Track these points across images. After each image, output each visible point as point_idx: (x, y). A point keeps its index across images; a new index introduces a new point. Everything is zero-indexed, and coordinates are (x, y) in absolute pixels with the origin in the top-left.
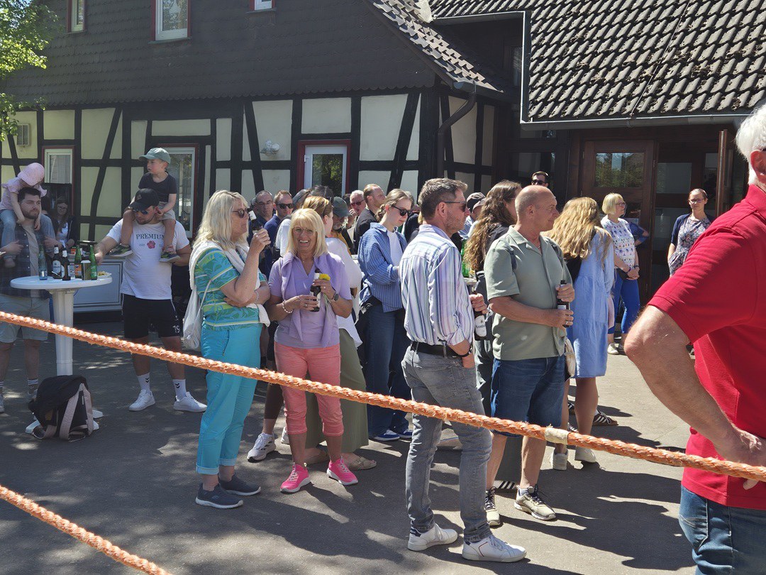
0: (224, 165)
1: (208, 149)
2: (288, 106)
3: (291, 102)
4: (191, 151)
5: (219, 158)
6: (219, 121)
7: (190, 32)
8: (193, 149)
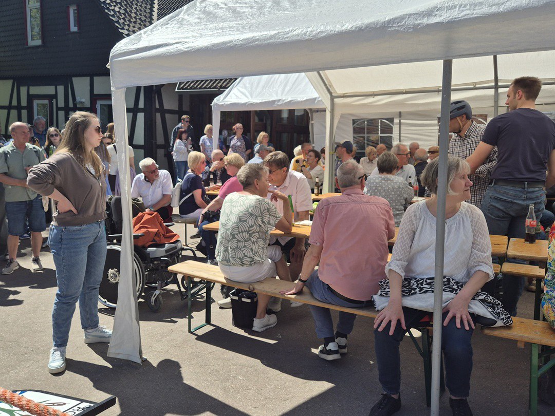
0: (61, 109)
1: (54, 101)
2: (87, 79)
3: (89, 78)
4: (47, 102)
5: (59, 106)
6: (58, 87)
7: (43, 42)
8: (48, 101)
